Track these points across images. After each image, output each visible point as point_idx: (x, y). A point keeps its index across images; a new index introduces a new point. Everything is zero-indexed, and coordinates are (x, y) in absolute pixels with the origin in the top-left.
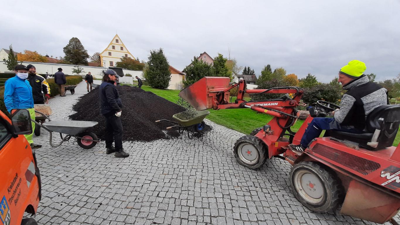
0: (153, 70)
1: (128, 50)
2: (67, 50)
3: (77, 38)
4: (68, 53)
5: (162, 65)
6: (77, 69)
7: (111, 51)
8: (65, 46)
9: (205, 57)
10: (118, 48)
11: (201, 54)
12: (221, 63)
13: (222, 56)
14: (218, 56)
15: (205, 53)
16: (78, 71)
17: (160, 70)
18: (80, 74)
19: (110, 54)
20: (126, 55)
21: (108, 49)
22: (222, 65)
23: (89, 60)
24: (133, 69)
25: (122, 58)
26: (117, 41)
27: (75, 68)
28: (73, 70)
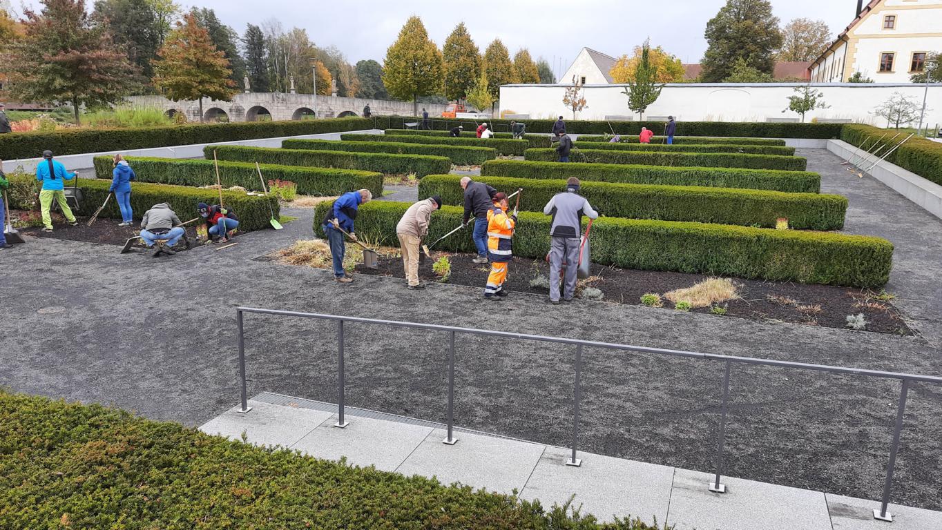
4: (715, 38)
7: (898, 8)
16: (805, 106)
19: (889, 22)
27: (795, 93)
28: (789, 102)
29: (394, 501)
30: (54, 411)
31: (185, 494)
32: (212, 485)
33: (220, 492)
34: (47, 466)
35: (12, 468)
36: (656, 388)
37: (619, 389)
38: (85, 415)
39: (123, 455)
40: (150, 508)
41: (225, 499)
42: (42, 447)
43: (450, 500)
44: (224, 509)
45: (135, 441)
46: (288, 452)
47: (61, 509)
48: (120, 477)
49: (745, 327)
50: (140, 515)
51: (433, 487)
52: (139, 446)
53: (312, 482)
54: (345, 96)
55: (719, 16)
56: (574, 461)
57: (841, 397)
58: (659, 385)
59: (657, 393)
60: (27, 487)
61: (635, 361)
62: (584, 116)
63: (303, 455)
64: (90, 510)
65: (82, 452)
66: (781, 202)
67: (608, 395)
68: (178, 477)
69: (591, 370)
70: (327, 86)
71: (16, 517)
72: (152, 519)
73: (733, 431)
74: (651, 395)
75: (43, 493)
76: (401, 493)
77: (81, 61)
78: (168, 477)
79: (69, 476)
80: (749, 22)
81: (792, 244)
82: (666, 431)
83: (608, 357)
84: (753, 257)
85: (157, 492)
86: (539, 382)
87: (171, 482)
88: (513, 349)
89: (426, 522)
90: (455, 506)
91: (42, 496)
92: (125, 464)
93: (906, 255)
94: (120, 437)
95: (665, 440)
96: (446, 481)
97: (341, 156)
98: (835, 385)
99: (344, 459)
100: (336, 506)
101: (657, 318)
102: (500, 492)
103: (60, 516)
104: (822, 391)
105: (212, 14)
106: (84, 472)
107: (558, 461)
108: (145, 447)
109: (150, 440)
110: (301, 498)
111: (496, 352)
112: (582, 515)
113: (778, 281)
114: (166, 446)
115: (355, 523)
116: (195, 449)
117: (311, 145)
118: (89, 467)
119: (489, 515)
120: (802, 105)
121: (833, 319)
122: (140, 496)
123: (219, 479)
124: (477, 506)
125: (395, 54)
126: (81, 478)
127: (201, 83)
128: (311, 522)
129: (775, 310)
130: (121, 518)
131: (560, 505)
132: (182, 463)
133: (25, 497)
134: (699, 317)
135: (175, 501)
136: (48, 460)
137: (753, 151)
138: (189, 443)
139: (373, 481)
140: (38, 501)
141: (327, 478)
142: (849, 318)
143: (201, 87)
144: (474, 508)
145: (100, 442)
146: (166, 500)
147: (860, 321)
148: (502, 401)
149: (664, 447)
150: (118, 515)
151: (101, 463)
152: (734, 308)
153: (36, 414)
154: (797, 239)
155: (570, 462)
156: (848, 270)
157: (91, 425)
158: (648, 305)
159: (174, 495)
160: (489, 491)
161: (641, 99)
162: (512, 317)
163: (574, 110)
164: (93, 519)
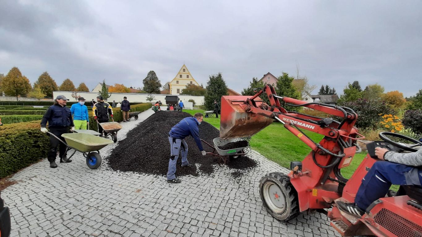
0: (211, 95)
1: (192, 78)
2: (146, 82)
3: (153, 70)
4: (146, 84)
5: (220, 89)
6: (150, 97)
7: (179, 79)
8: (144, 79)
9: (269, 78)
10: (184, 76)
11: (264, 75)
12: (285, 84)
13: (287, 75)
14: (282, 75)
15: (269, 73)
16: (150, 99)
17: (218, 94)
18: (152, 101)
19: (178, 82)
20: (191, 82)
21: (177, 78)
22: (287, 86)
23: (161, 89)
24: (196, 95)
25: (187, 85)
26: (184, 70)
27: (149, 96)
28: (147, 99)
80: (153, 81)
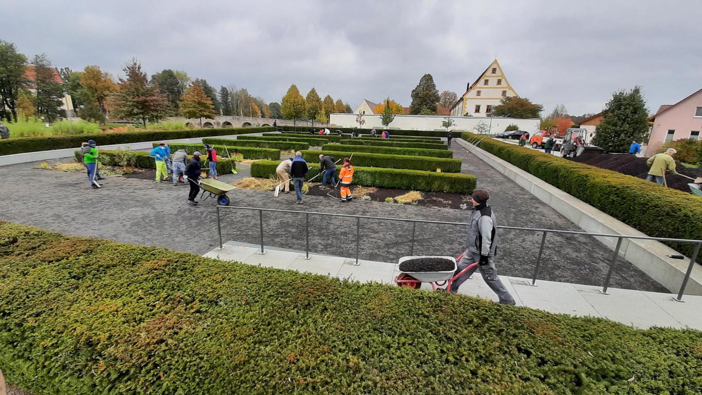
4: (415, 97)
5: (636, 116)
6: (447, 121)
7: (481, 88)
10: (493, 81)
17: (631, 123)
19: (478, 93)
20: (504, 92)
24: (521, 117)
26: (494, 70)
27: (444, 120)
28: (442, 123)
29: (280, 279)
30: (134, 249)
31: (192, 280)
32: (204, 276)
33: (207, 279)
34: (132, 271)
35: (116, 272)
36: (390, 234)
37: (376, 235)
38: (149, 250)
39: (166, 266)
40: (178, 286)
41: (210, 281)
42: (130, 264)
43: (303, 278)
44: (209, 285)
45: (170, 260)
46: (237, 262)
47: (139, 288)
48: (164, 275)
49: (424, 210)
50: (173, 289)
51: (296, 274)
52: (172, 262)
53: (247, 273)
54: (264, 117)
55: (416, 88)
56: (357, 263)
57: (457, 235)
58: (390, 233)
59: (390, 236)
60: (124, 280)
61: (382, 224)
62: (364, 127)
63: (243, 263)
64: (151, 288)
65: (148, 265)
66: (438, 162)
67: (371, 238)
68: (190, 274)
69: (365, 228)
70: (257, 113)
71: (119, 292)
72: (178, 290)
73: (418, 249)
74: (388, 237)
75: (131, 282)
76: (283, 276)
77: (146, 101)
78: (185, 274)
79: (142, 275)
80: (427, 92)
81: (441, 178)
82: (393, 250)
83: (372, 223)
84: (428, 183)
85: (180, 280)
86: (345, 234)
87: (186, 276)
88: (334, 221)
89: (293, 287)
90: (304, 280)
91: (130, 284)
92: (166, 269)
93: (482, 182)
94: (164, 259)
95: (392, 254)
96: (301, 271)
97: (262, 142)
98: (455, 230)
99: (260, 264)
100: (256, 282)
101: (391, 207)
102: (323, 274)
103: (138, 291)
104: (450, 233)
105: (205, 82)
106: (149, 273)
107: (351, 264)
108: (175, 262)
109: (177, 260)
110: (241, 280)
111: (327, 222)
112: (355, 281)
113: (437, 192)
114: (184, 262)
115: (264, 288)
116: (196, 262)
117: (249, 138)
118: (150, 271)
119: (318, 283)
120: (447, 125)
121: (455, 206)
122: (173, 282)
123: (207, 274)
124: (314, 280)
125: (285, 100)
126: (148, 275)
127: (200, 111)
128: (246, 289)
129: (435, 203)
130: (165, 290)
131: (346, 278)
132: (191, 268)
133: (122, 284)
134: (407, 206)
135: (188, 283)
136: (132, 269)
137: (429, 142)
138: (194, 260)
139: (272, 272)
140: (128, 285)
141: (253, 272)
142: (461, 205)
143: (200, 113)
144: (312, 280)
145: (156, 261)
146: (184, 283)
147: (465, 206)
148: (329, 242)
149: (392, 257)
150: (164, 289)
151: (156, 269)
152: (420, 203)
153: (127, 251)
154: (443, 176)
155: (355, 264)
156: (461, 187)
157: (152, 254)
158: (388, 202)
159: (188, 281)
160: (319, 274)
161: (387, 121)
162: (334, 208)
163: (360, 124)
164: (153, 292)
